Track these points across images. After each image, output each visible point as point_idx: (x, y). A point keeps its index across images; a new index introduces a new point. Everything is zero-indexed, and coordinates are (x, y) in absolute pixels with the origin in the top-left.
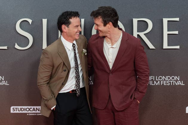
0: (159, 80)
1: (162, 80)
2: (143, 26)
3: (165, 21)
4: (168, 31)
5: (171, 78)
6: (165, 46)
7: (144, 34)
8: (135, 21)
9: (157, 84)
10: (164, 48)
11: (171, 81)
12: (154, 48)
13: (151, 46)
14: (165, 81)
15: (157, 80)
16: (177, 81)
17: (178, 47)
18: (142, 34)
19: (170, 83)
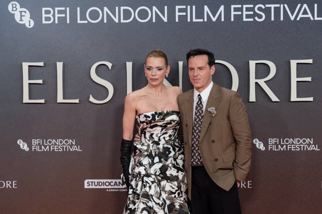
0: (286, 144)
1: (290, 144)
2: (263, 70)
3: (294, 63)
4: (298, 77)
5: (301, 141)
6: (294, 98)
7: (265, 82)
8: (252, 64)
9: (282, 150)
10: (292, 100)
11: (302, 145)
12: (278, 100)
13: (274, 98)
14: (293, 145)
15: (282, 143)
16: (309, 145)
17: (311, 99)
18: (261, 82)
19: (300, 147)
